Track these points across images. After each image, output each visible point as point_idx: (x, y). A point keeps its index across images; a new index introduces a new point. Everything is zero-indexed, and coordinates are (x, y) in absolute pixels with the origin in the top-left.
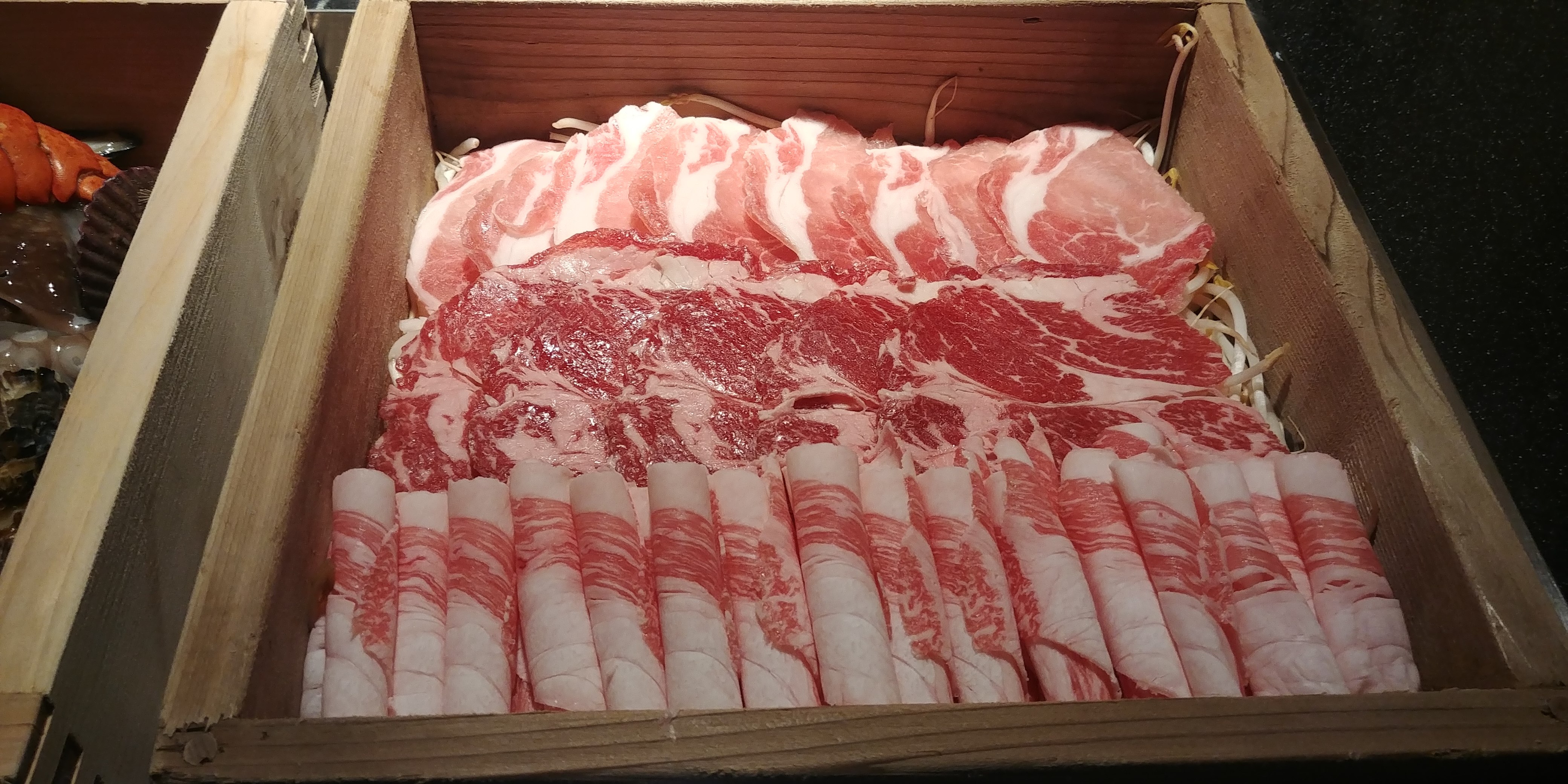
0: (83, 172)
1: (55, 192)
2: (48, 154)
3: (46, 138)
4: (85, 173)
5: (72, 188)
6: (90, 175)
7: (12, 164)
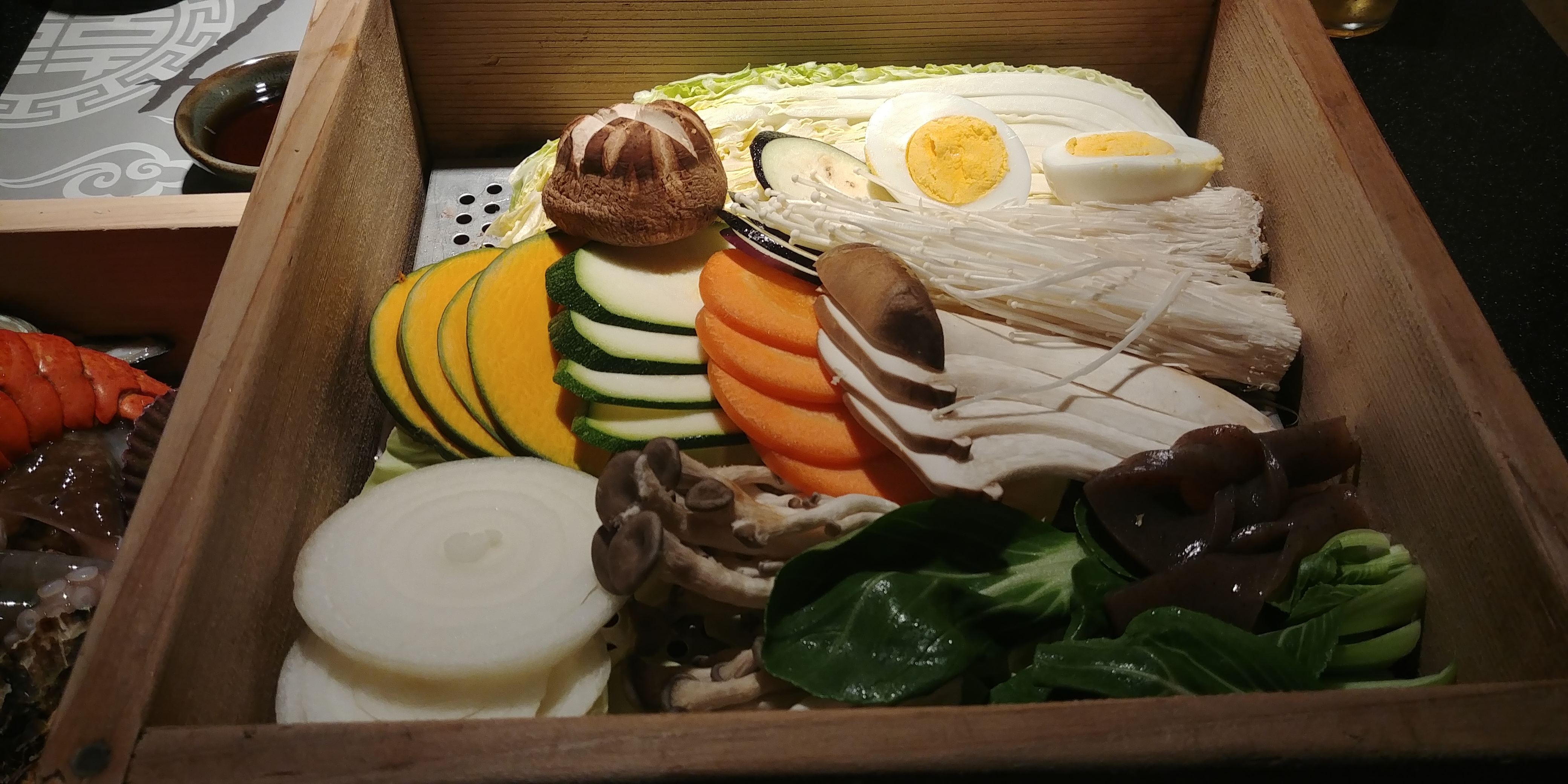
0: (123, 393)
1: (98, 416)
2: (91, 380)
3: (88, 364)
4: (125, 393)
5: (114, 409)
6: (130, 394)
7: (58, 395)
